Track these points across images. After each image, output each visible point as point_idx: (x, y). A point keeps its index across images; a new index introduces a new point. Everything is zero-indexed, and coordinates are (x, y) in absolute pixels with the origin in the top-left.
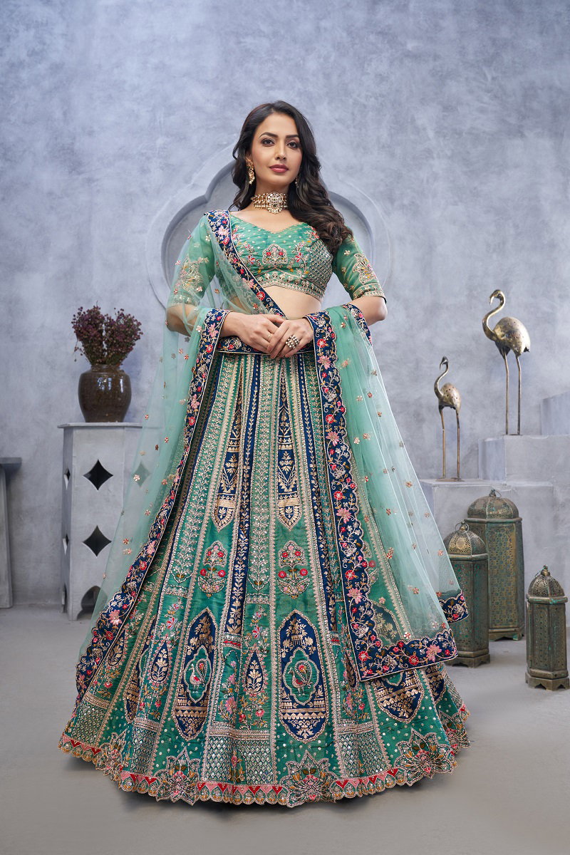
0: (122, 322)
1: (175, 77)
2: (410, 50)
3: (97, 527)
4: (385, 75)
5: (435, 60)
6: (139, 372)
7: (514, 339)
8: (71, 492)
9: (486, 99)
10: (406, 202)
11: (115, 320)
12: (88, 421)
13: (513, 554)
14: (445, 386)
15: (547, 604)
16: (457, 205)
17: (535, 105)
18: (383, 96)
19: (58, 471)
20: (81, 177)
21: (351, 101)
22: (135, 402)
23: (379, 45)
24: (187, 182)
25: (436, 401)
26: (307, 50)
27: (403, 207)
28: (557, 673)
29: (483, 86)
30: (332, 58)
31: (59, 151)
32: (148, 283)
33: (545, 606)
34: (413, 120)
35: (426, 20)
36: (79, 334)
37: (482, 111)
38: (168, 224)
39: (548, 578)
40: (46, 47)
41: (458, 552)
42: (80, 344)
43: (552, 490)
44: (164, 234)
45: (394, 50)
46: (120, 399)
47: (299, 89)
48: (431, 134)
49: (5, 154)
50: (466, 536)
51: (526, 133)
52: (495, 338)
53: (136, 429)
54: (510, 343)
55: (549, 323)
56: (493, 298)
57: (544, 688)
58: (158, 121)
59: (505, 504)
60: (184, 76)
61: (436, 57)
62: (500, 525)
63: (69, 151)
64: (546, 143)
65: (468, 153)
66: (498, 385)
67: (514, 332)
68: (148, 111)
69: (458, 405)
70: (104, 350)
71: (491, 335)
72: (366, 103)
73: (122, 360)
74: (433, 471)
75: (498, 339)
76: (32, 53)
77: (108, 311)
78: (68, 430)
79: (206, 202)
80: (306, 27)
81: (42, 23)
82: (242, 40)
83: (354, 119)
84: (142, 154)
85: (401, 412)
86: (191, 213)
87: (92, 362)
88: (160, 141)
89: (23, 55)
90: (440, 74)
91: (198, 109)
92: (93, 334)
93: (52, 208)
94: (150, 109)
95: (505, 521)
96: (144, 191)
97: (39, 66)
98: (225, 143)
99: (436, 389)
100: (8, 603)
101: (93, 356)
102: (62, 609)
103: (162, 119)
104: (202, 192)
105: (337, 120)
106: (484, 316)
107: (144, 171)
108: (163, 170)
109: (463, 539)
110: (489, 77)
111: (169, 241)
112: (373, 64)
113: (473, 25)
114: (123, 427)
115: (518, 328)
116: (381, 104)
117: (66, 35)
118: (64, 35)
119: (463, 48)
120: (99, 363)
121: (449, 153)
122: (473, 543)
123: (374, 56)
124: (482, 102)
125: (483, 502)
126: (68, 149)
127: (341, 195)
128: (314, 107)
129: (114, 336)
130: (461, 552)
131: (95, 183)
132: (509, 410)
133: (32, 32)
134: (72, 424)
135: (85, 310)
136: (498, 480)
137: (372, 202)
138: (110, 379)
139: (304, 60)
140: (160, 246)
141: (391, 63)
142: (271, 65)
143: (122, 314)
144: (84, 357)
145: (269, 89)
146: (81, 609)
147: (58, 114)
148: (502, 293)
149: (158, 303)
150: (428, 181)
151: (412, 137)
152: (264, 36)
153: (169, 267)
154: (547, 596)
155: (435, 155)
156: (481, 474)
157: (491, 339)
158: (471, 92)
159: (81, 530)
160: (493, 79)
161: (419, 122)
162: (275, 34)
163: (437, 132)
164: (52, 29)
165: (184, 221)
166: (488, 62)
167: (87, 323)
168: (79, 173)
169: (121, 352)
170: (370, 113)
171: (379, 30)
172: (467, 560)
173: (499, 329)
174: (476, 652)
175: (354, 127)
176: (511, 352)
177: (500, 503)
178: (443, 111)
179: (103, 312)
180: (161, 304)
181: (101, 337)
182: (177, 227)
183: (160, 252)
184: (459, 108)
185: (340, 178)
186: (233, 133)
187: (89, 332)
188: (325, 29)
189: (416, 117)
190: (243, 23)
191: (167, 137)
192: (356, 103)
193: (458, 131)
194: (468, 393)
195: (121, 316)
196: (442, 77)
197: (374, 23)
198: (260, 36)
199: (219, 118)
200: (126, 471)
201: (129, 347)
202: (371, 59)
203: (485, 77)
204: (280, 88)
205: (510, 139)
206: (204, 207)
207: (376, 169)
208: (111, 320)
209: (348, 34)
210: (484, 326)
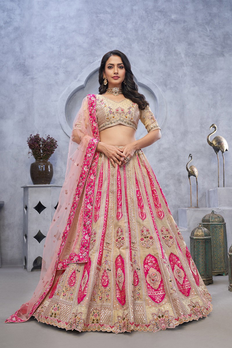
0: (49, 141)
1: (69, 32)
2: (173, 18)
3: (40, 231)
4: (162, 30)
5: (184, 23)
6: (56, 163)
7: (221, 146)
8: (28, 216)
9: (207, 40)
10: (172, 86)
11: (46, 140)
12: (34, 184)
13: (222, 238)
14: (191, 167)
16: (195, 87)
17: (229, 42)
18: (162, 39)
19: (21, 206)
20: (28, 77)
21: (147, 42)
22: (55, 176)
23: (160, 17)
24: (75, 79)
25: (187, 173)
26: (127, 20)
27: (171, 88)
29: (206, 34)
30: (139, 23)
31: (19, 66)
32: (59, 124)
34: (175, 50)
35: (180, 5)
36: (30, 146)
37: (206, 45)
38: (68, 97)
40: (12, 20)
41: (198, 236)
42: (31, 151)
44: (66, 102)
45: (166, 19)
46: (48, 174)
47: (124, 37)
48: (183, 56)
50: (202, 229)
51: (225, 54)
52: (212, 145)
53: (56, 187)
54: (219, 147)
56: (211, 127)
58: (62, 51)
59: (218, 217)
60: (73, 32)
61: (185, 22)
62: (216, 226)
63: (23, 66)
65: (200, 64)
66: (214, 166)
67: (221, 142)
68: (57, 47)
69: (197, 175)
70: (41, 153)
71: (211, 144)
72: (154, 42)
73: (49, 157)
74: (186, 205)
75: (214, 145)
76: (6, 23)
77: (43, 136)
78: (26, 188)
79: (84, 87)
80: (127, 9)
81: (10, 10)
82: (99, 15)
84: (55, 66)
85: (171, 179)
86: (77, 93)
87: (36, 158)
88: (63, 61)
89: (2, 24)
90: (186, 29)
91: (79, 46)
92: (36, 146)
93: (16, 91)
94: (58, 47)
95: (218, 224)
96: (57, 83)
97: (9, 28)
98: (92, 61)
99: (187, 168)
101: (36, 156)
102: (24, 267)
103: (64, 51)
104: (82, 83)
105: (141, 50)
106: (208, 136)
107: (56, 74)
108: (65, 73)
109: (200, 231)
110: (208, 30)
111: (68, 105)
112: (157, 25)
113: (201, 7)
114: (50, 186)
115: (223, 140)
116: (161, 43)
117: (21, 14)
118: (20, 14)
119: (197, 17)
120: (39, 159)
121: (191, 64)
122: (205, 232)
123: (157, 22)
124: (205, 41)
125: (209, 216)
126: (23, 64)
127: (143, 83)
128: (131, 45)
129: (46, 147)
130: (200, 236)
131: (35, 80)
132: (219, 177)
133: (6, 13)
134: (28, 185)
135: (33, 136)
136: (215, 207)
137: (157, 86)
138: (44, 166)
139: (126, 24)
140: (64, 107)
141: (165, 24)
142: (112, 26)
144: (33, 156)
145: (112, 37)
146: (33, 267)
147: (18, 49)
148: (215, 125)
149: (64, 132)
150: (182, 77)
151: (175, 57)
152: (109, 14)
153: (68, 117)
155: (185, 65)
156: (207, 205)
157: (211, 145)
158: (200, 37)
159: (33, 232)
160: (210, 31)
161: (178, 51)
162: (113, 12)
163: (185, 55)
164: (15, 12)
165: (74, 96)
166: (208, 23)
167: (34, 141)
168: (28, 75)
169: (49, 154)
170: (156, 47)
171: (159, 10)
172: (202, 239)
173: (214, 141)
174: (207, 279)
175: (149, 53)
176: (220, 151)
177: (216, 216)
178: (188, 46)
179: (40, 137)
180: (65, 133)
181: (40, 147)
182: (71, 99)
183: (64, 110)
184: (195, 44)
185: (143, 76)
186: (95, 57)
187: (35, 145)
188: (135, 10)
189: (176, 48)
190: (99, 8)
191: (66, 59)
192: (149, 43)
193: (195, 54)
194: (201, 170)
195: (48, 138)
196: (187, 31)
197: (157, 7)
198: (106, 13)
199: (89, 50)
200: (52, 206)
201: (52, 152)
202: (156, 23)
203: (207, 30)
204: (116, 37)
205: (218, 57)
206: (83, 90)
207: (159, 72)
208: (44, 140)
209: (146, 12)
210: (208, 140)
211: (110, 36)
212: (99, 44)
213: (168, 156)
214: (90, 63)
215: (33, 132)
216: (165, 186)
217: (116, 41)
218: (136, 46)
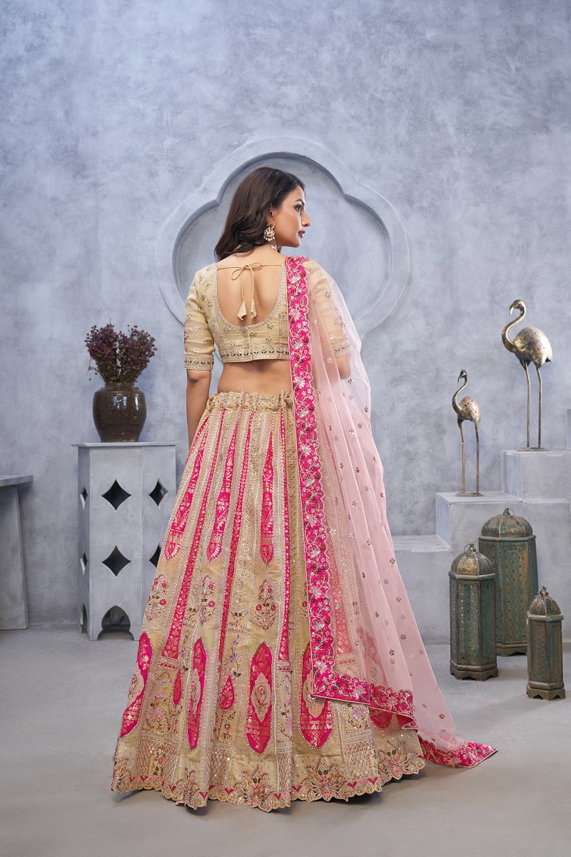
0: (135, 338)
1: (181, 72)
2: (430, 39)
3: (116, 547)
4: (403, 68)
5: (455, 50)
6: (153, 385)
7: (534, 351)
8: (88, 514)
9: (509, 91)
10: (425, 204)
11: (129, 337)
12: (104, 440)
13: (526, 571)
14: (464, 400)
15: (544, 621)
16: (479, 206)
17: (561, 97)
18: (401, 91)
19: (71, 488)
20: (85, 181)
21: (367, 97)
22: (151, 416)
23: (397, 35)
24: (197, 186)
26: (320, 42)
27: (422, 209)
28: (552, 684)
29: (507, 78)
30: (347, 50)
31: (62, 153)
32: (159, 293)
33: (543, 623)
34: (433, 116)
35: (445, 7)
36: (93, 353)
37: (506, 104)
38: (179, 230)
39: (546, 598)
40: (44, 41)
41: (466, 572)
42: (94, 363)
43: (568, 507)
44: (174, 241)
45: (412, 41)
46: (135, 417)
47: (313, 84)
48: (451, 130)
49: (5, 157)
50: (474, 557)
51: (552, 127)
52: (514, 350)
53: (154, 448)
54: (531, 355)
56: (512, 309)
57: (542, 698)
58: (165, 120)
59: (518, 523)
60: (191, 71)
61: (457, 47)
62: (513, 544)
63: (72, 153)
65: (491, 150)
67: (534, 343)
68: (154, 110)
69: (477, 419)
70: (118, 367)
71: (510, 347)
72: (383, 98)
73: (137, 377)
74: (455, 484)
75: (518, 351)
76: (31, 48)
77: (123, 329)
78: (83, 450)
79: (218, 205)
80: (319, 17)
81: (40, 16)
82: (252, 32)
83: (370, 116)
84: (149, 156)
85: (421, 423)
86: (199, 219)
87: (107, 379)
88: (168, 142)
89: (21, 50)
90: (461, 65)
91: (207, 107)
92: (107, 353)
93: (56, 214)
94: (156, 107)
95: (517, 539)
96: (153, 196)
97: (38, 62)
98: (237, 144)
99: (454, 403)
100: (24, 624)
101: (106, 374)
102: (81, 629)
103: (169, 118)
104: (214, 196)
105: (352, 117)
107: (152, 174)
108: (172, 173)
109: (471, 560)
110: (513, 68)
111: (179, 248)
112: (390, 56)
113: (496, 10)
114: (140, 447)
115: (539, 338)
116: (399, 99)
117: (66, 28)
118: (63, 28)
119: (485, 36)
120: (114, 381)
121: (471, 151)
122: (480, 564)
123: (391, 47)
124: (505, 95)
125: (496, 521)
126: (72, 151)
127: (357, 197)
128: (328, 104)
129: (128, 354)
130: (469, 573)
131: (101, 188)
133: (30, 25)
134: (88, 444)
135: (98, 328)
136: (516, 495)
137: (390, 204)
138: (125, 398)
139: (317, 52)
140: (171, 254)
141: (409, 54)
142: (283, 58)
143: (136, 331)
144: (99, 375)
145: (284, 84)
146: (101, 629)
148: (522, 303)
149: (169, 314)
150: (448, 181)
151: (432, 134)
152: (275, 27)
153: (180, 274)
154: (544, 614)
155: (455, 153)
156: (503, 487)
157: (511, 351)
158: (493, 84)
159: (100, 549)
160: (517, 69)
161: (439, 118)
162: (287, 24)
163: (457, 129)
164: (51, 21)
165: (194, 225)
166: (512, 51)
167: (101, 341)
168: (84, 177)
169: (135, 370)
170: (388, 109)
171: (397, 18)
172: (475, 580)
173: (519, 340)
174: (484, 667)
175: (371, 124)
177: (513, 522)
178: (464, 106)
179: (116, 330)
180: (173, 314)
181: (116, 355)
182: (187, 232)
183: (171, 261)
184: (481, 102)
185: (356, 179)
186: (244, 133)
187: (103, 351)
188: (340, 18)
189: (436, 112)
190: (252, 13)
191: (175, 137)
192: (372, 98)
193: (480, 127)
194: (490, 402)
195: (134, 333)
196: (463, 69)
197: (390, 11)
198: (270, 27)
199: (229, 117)
200: (143, 491)
201: (143, 364)
202: (388, 50)
203: (509, 68)
204: (293, 83)
205: (534, 134)
206: (215, 210)
207: (394, 169)
208: (125, 337)
209: (364, 23)
210: (504, 337)
211: (280, 82)
212: (251, 102)
213: (413, 369)
214: (232, 147)
215: (99, 312)
216: (405, 439)
217: (293, 94)
218: (339, 107)
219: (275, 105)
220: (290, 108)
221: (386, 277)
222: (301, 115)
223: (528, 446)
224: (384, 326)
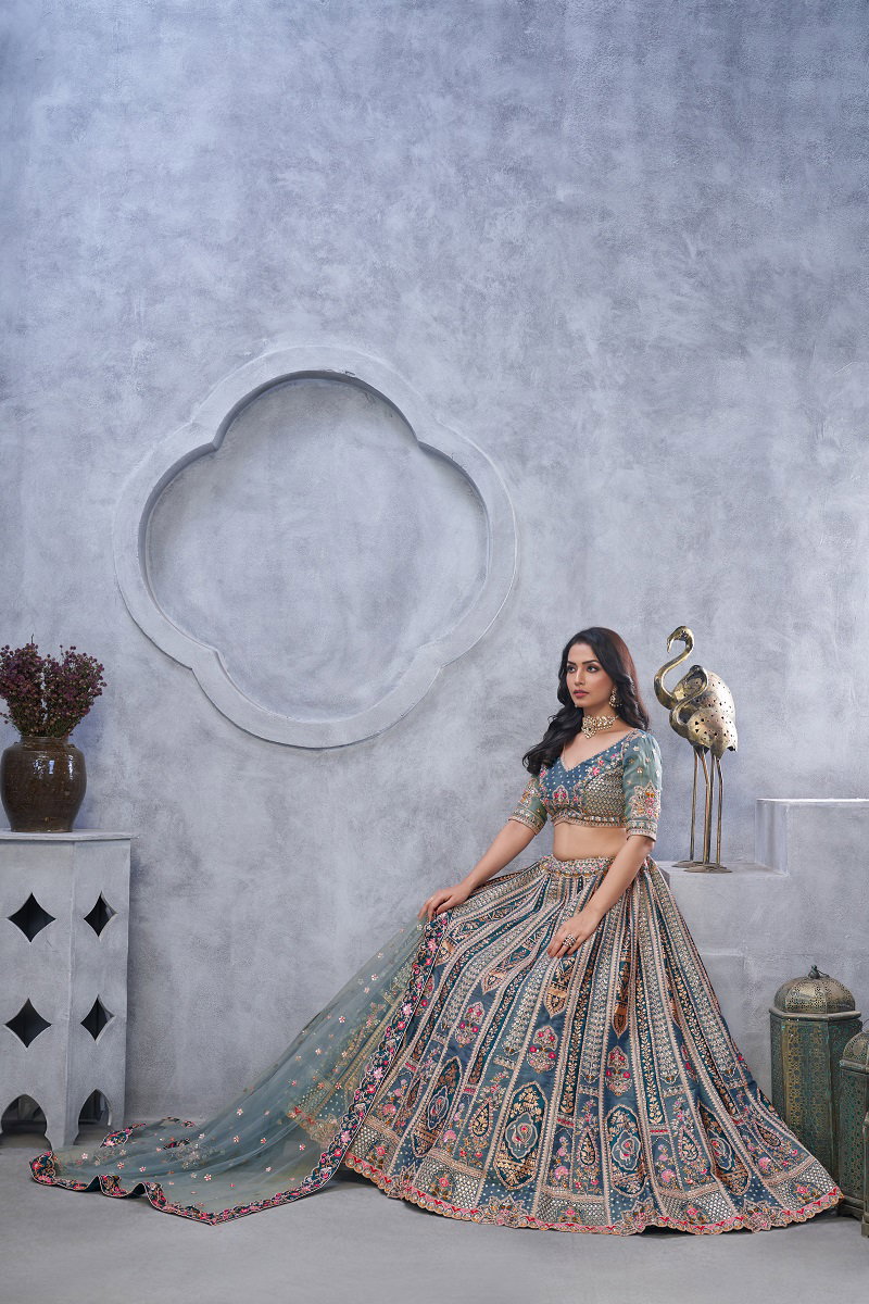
0: (72, 667)
1: (164, 237)
2: (562, 200)
3: (29, 1002)
4: (519, 244)
5: (603, 219)
6: (98, 738)
9: (686, 289)
10: (546, 462)
11: (61, 664)
16: (632, 468)
17: (768, 301)
18: (514, 280)
20: (4, 405)
21: (460, 287)
22: (94, 786)
23: (511, 192)
24: (183, 418)
26: (388, 197)
27: (541, 469)
29: (683, 266)
30: (431, 212)
32: (116, 589)
34: (563, 323)
35: (589, 150)
37: (679, 309)
38: (151, 489)
42: (3, 706)
43: (741, 962)
44: (143, 507)
45: (535, 201)
46: (67, 794)
47: (374, 263)
48: (592, 347)
51: (751, 348)
53: (94, 844)
55: (776, 669)
56: (673, 640)
58: (136, 311)
60: (180, 236)
61: (605, 215)
64: (783, 366)
65: (653, 380)
68: (118, 293)
70: (43, 711)
71: (667, 701)
72: (485, 291)
73: (72, 728)
77: (51, 651)
79: (215, 450)
80: (386, 157)
82: (280, 176)
83: (464, 319)
84: (108, 368)
86: (187, 469)
87: (23, 730)
88: (139, 347)
90: (611, 243)
91: (203, 293)
92: (25, 690)
94: (122, 290)
96: (111, 431)
98: (249, 353)
101: (23, 722)
103: (142, 309)
104: (208, 438)
105: (435, 319)
107: (111, 398)
108: (143, 396)
110: (693, 251)
111: (150, 516)
112: (498, 223)
113: (669, 160)
114: (73, 842)
115: (713, 689)
116: (510, 292)
119: (651, 199)
120: (35, 733)
121: (621, 380)
123: (501, 210)
124: (678, 294)
127: (437, 448)
128: (398, 296)
129: (59, 692)
131: (29, 416)
135: (12, 649)
137: (491, 461)
138: (51, 762)
139: (383, 213)
140: (137, 526)
141: (529, 222)
142: (328, 220)
143: (72, 656)
144: (11, 724)
145: (324, 261)
146: (1, 1131)
148: (689, 632)
149: (130, 623)
150: (584, 428)
151: (560, 351)
152: (317, 170)
155: (597, 383)
157: (668, 707)
158: (661, 276)
159: (3, 1002)
160: (700, 254)
161: (573, 327)
162: (336, 166)
163: (601, 344)
165: (177, 480)
166: (693, 225)
167: (15, 671)
168: (2, 398)
169: (70, 717)
170: (492, 308)
171: (511, 164)
173: (681, 691)
175: (464, 331)
178: (613, 308)
179: (42, 654)
180: (136, 624)
181: (40, 692)
182: (165, 490)
183: (136, 537)
184: (640, 303)
185: (438, 418)
186: (261, 337)
187: (18, 686)
188: (420, 161)
189: (568, 317)
190: (281, 146)
191: (151, 340)
192: (468, 290)
193: (637, 343)
195: (70, 657)
196: (613, 249)
197: (501, 152)
198: (309, 169)
199: (238, 311)
200: (75, 912)
201: (83, 707)
202: (496, 214)
203: (686, 251)
204: (342, 262)
205: (723, 358)
206: (212, 457)
207: (499, 404)
208: (54, 665)
209: (459, 170)
210: (657, 685)
211: (322, 259)
212: (275, 288)
213: (518, 726)
214: (241, 359)
217: (342, 278)
218: (415, 302)
219: (313, 295)
220: (335, 301)
221: (482, 575)
222: (354, 312)
223: (692, 858)
224: (474, 654)
